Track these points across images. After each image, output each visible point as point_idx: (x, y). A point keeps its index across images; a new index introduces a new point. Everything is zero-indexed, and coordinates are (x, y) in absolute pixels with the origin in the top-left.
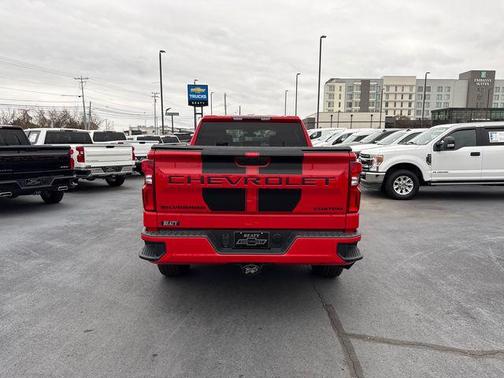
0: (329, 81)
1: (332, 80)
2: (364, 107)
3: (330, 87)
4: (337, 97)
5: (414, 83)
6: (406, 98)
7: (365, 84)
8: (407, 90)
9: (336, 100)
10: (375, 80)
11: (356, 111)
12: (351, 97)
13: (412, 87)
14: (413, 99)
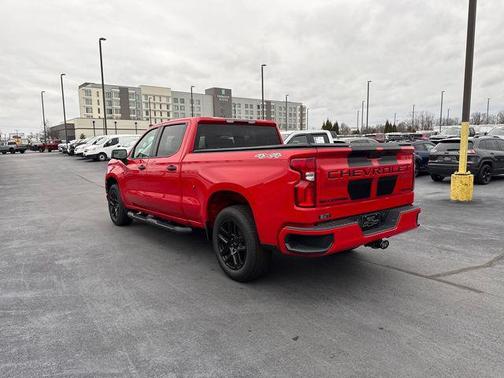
0: (83, 85)
1: (86, 84)
2: (125, 114)
3: (86, 91)
4: (95, 103)
5: (170, 95)
6: (164, 108)
7: (124, 92)
8: (164, 100)
9: (95, 107)
10: (134, 89)
11: (117, 118)
12: (111, 103)
13: (168, 97)
14: (171, 109)
